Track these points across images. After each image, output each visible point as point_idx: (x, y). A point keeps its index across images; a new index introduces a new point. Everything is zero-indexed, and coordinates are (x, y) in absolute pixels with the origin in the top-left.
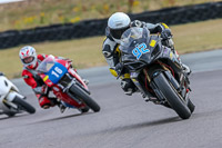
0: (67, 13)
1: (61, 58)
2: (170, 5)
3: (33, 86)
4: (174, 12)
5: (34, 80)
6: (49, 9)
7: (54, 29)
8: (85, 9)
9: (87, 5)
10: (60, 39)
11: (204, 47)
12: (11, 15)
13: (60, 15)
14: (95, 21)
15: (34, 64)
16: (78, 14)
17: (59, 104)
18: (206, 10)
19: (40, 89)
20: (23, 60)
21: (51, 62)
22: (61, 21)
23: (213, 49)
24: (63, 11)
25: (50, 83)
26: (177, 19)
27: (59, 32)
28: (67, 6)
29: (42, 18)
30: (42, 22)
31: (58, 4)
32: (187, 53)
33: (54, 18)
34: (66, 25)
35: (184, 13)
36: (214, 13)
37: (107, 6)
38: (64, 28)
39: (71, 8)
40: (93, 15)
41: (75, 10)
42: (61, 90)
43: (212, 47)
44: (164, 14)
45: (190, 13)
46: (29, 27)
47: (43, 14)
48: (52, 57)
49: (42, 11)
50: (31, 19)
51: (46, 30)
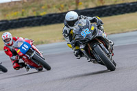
0: (38, 9)
1: (27, 39)
2: (101, 5)
3: (10, 56)
4: (104, 9)
5: (11, 52)
6: (27, 7)
7: (30, 19)
8: (49, 7)
9: (50, 4)
10: (34, 26)
11: (122, 30)
12: (4, 11)
13: (34, 11)
14: (55, 14)
15: (11, 42)
16: (45, 10)
17: (25, 66)
18: (123, 8)
19: (14, 57)
20: (4, 41)
21: (21, 41)
22: (34, 14)
23: (128, 32)
24: (36, 8)
25: (21, 54)
26: (106, 13)
27: (33, 21)
28: (38, 5)
29: (23, 13)
30: (23, 15)
31: (33, 4)
32: (112, 34)
33: (30, 13)
34: (38, 17)
35: (110, 9)
36: (129, 10)
37: (62, 6)
38: (36, 18)
39: (41, 6)
40: (54, 11)
41: (43, 7)
42: (28, 58)
43: (127, 30)
44: (98, 10)
45: (113, 9)
46: (15, 18)
47: (23, 10)
48: (21, 38)
49: (23, 8)
50: (16, 13)
51: (25, 20)
